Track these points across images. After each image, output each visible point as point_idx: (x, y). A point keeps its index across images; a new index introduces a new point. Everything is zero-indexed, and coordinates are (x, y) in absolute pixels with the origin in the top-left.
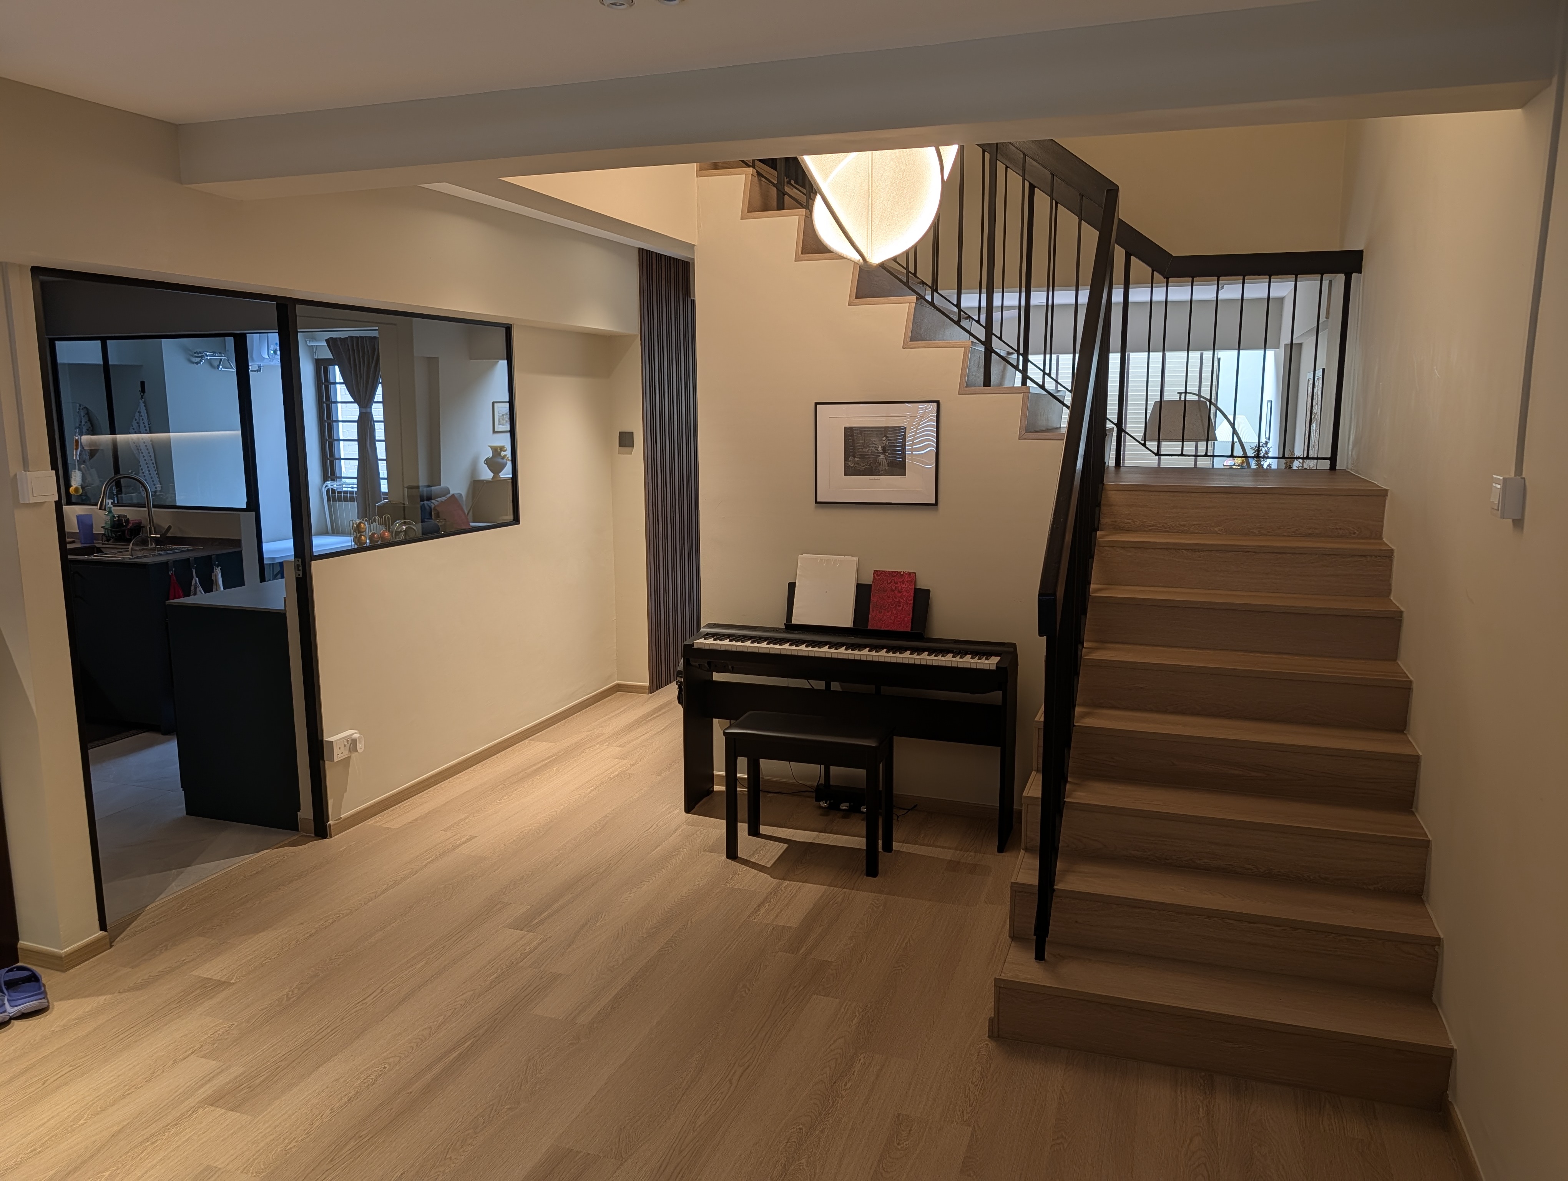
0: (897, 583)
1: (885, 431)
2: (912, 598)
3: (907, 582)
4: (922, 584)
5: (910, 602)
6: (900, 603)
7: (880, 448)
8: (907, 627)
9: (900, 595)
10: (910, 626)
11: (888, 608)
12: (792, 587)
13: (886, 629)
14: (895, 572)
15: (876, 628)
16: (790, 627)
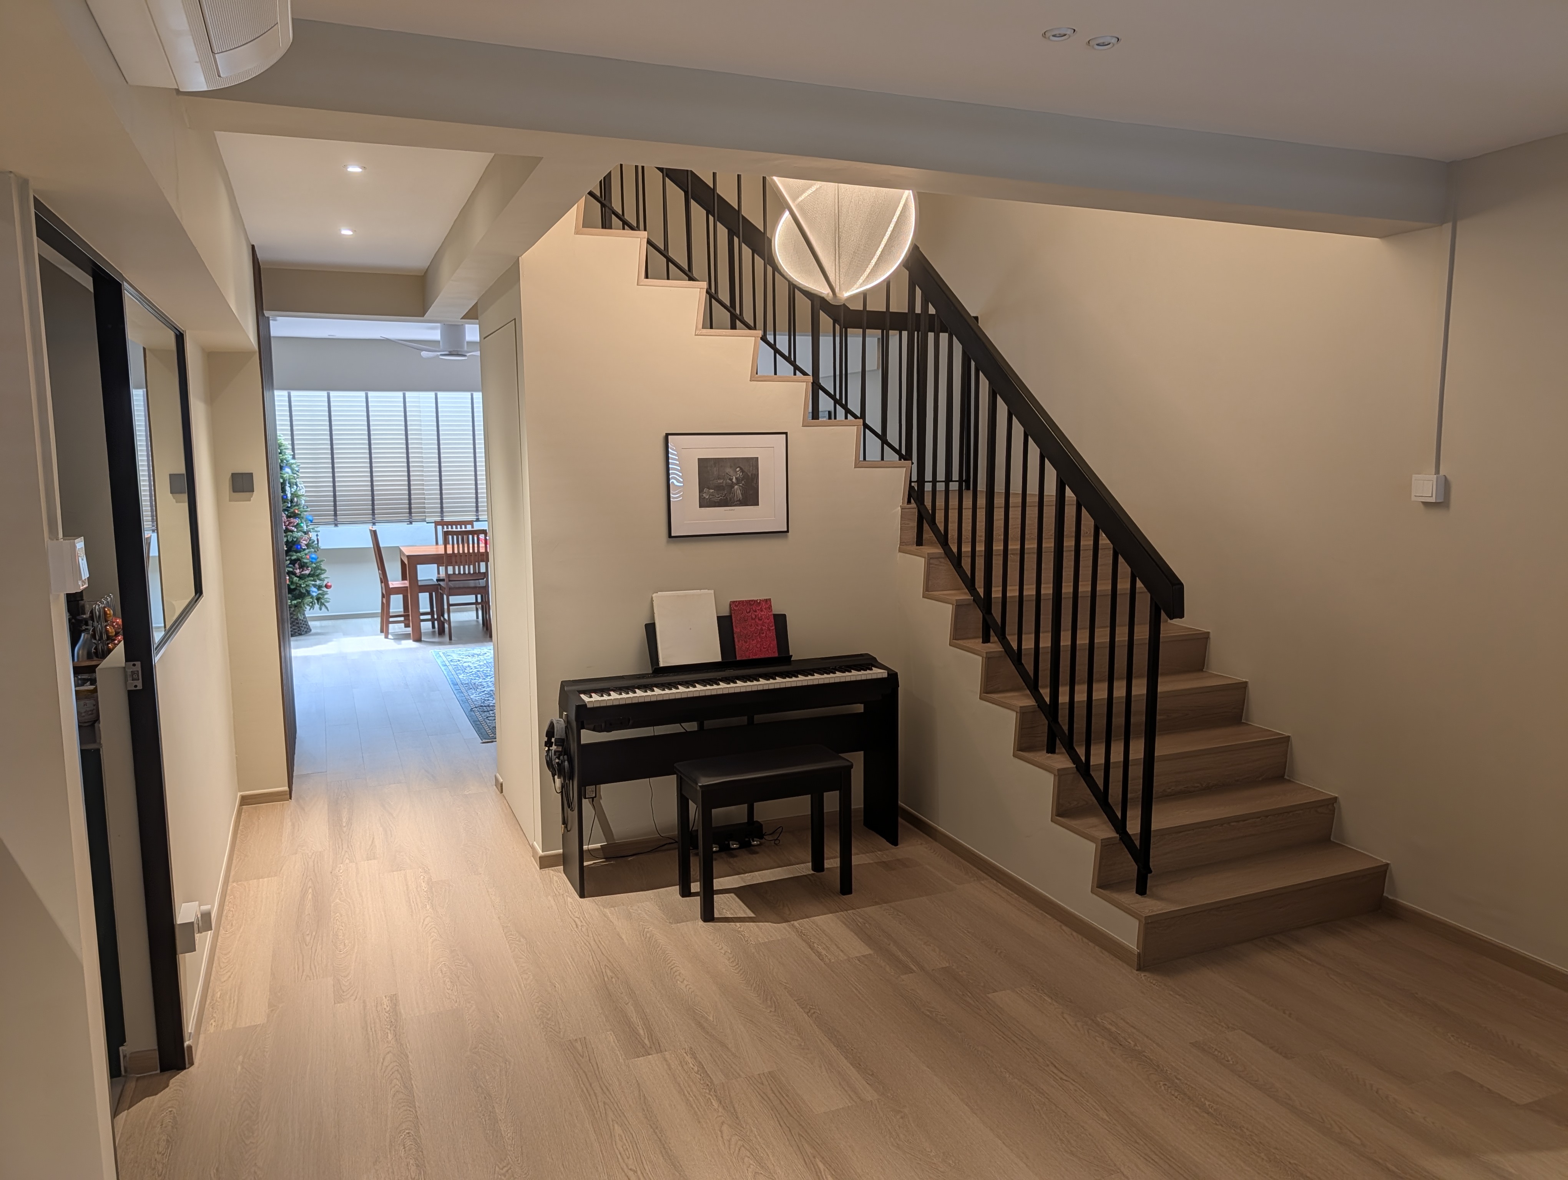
0: (756, 611)
1: (735, 462)
2: (773, 624)
3: (765, 609)
4: (777, 609)
5: (772, 628)
6: (762, 630)
7: (734, 480)
8: (775, 652)
9: (761, 622)
10: (777, 651)
11: (752, 636)
12: (651, 629)
13: (754, 657)
14: (752, 601)
15: (745, 658)
16: (659, 671)
